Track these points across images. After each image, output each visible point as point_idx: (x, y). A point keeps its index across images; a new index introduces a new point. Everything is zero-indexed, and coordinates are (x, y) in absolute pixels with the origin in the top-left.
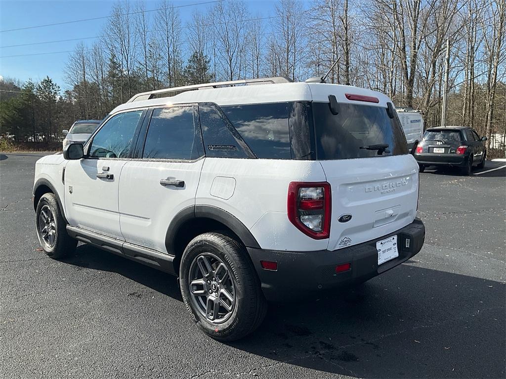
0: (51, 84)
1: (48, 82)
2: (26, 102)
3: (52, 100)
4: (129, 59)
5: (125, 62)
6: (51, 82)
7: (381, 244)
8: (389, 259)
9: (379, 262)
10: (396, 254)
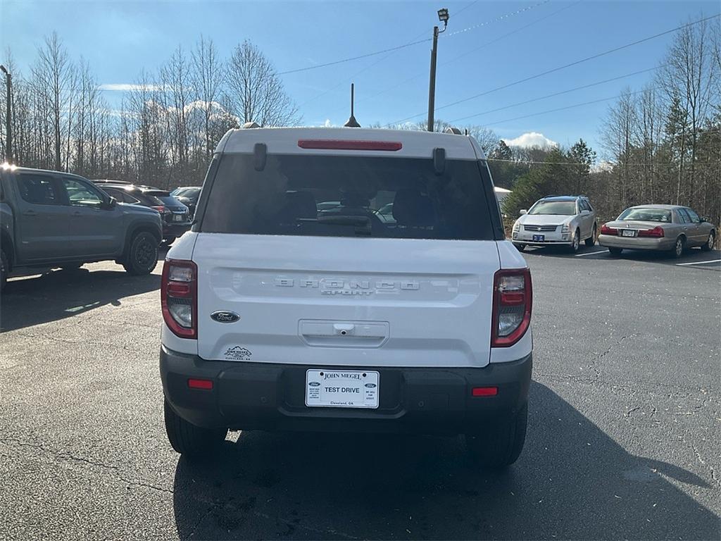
0: (584, 149)
1: (581, 147)
2: (548, 175)
3: (584, 169)
4: (697, 105)
5: (691, 109)
6: (584, 146)
7: (322, 374)
8: (344, 406)
9: (310, 402)
10: (374, 403)
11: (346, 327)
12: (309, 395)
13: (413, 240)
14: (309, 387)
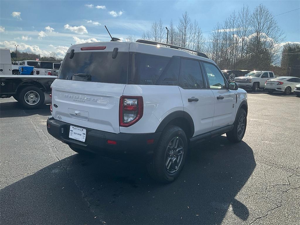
7: (73, 128)
8: (77, 139)
9: (70, 137)
10: (84, 140)
11: (77, 112)
12: (70, 134)
13: (100, 83)
14: (70, 131)
